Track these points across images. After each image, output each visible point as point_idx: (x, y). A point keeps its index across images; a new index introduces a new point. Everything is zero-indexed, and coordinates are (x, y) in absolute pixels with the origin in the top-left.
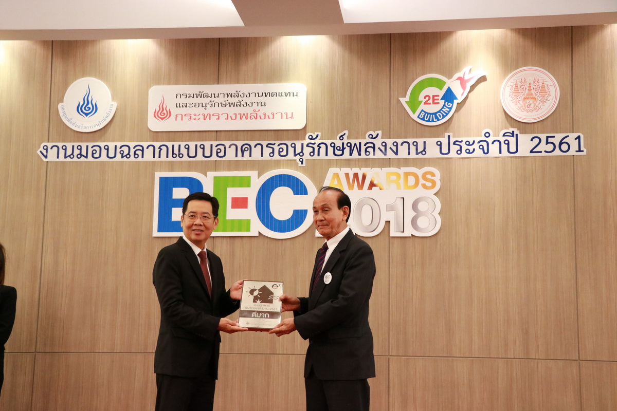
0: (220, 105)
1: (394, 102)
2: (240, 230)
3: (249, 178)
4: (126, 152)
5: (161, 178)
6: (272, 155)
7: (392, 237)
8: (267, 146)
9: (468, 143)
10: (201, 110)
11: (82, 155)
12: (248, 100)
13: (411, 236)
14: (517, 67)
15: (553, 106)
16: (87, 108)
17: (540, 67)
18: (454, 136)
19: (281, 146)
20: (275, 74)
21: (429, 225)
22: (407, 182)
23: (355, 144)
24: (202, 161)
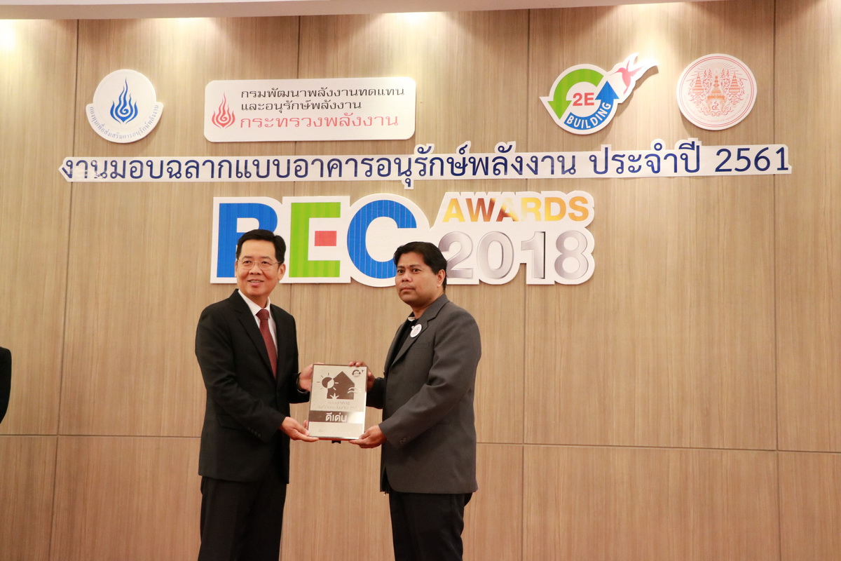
0: (300, 106)
1: (532, 103)
2: (326, 275)
3: (339, 204)
4: (175, 170)
5: (221, 205)
6: (369, 174)
7: (529, 285)
8: (363, 162)
9: (631, 158)
10: (274, 114)
11: (117, 174)
12: (338, 100)
13: (554, 283)
14: (700, 55)
15: (747, 108)
16: (123, 110)
17: (731, 54)
18: (613, 149)
19: (381, 162)
20: (374, 65)
21: (579, 269)
22: (550, 210)
23: (481, 160)
24: (276, 182)
